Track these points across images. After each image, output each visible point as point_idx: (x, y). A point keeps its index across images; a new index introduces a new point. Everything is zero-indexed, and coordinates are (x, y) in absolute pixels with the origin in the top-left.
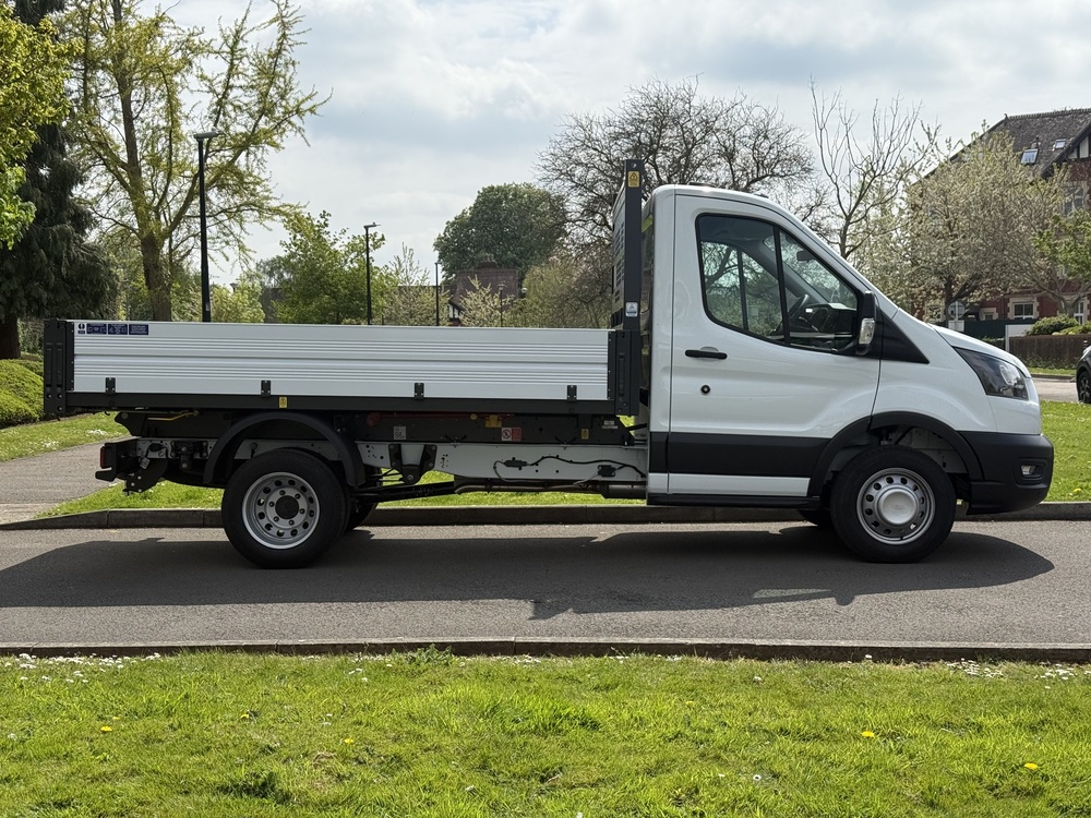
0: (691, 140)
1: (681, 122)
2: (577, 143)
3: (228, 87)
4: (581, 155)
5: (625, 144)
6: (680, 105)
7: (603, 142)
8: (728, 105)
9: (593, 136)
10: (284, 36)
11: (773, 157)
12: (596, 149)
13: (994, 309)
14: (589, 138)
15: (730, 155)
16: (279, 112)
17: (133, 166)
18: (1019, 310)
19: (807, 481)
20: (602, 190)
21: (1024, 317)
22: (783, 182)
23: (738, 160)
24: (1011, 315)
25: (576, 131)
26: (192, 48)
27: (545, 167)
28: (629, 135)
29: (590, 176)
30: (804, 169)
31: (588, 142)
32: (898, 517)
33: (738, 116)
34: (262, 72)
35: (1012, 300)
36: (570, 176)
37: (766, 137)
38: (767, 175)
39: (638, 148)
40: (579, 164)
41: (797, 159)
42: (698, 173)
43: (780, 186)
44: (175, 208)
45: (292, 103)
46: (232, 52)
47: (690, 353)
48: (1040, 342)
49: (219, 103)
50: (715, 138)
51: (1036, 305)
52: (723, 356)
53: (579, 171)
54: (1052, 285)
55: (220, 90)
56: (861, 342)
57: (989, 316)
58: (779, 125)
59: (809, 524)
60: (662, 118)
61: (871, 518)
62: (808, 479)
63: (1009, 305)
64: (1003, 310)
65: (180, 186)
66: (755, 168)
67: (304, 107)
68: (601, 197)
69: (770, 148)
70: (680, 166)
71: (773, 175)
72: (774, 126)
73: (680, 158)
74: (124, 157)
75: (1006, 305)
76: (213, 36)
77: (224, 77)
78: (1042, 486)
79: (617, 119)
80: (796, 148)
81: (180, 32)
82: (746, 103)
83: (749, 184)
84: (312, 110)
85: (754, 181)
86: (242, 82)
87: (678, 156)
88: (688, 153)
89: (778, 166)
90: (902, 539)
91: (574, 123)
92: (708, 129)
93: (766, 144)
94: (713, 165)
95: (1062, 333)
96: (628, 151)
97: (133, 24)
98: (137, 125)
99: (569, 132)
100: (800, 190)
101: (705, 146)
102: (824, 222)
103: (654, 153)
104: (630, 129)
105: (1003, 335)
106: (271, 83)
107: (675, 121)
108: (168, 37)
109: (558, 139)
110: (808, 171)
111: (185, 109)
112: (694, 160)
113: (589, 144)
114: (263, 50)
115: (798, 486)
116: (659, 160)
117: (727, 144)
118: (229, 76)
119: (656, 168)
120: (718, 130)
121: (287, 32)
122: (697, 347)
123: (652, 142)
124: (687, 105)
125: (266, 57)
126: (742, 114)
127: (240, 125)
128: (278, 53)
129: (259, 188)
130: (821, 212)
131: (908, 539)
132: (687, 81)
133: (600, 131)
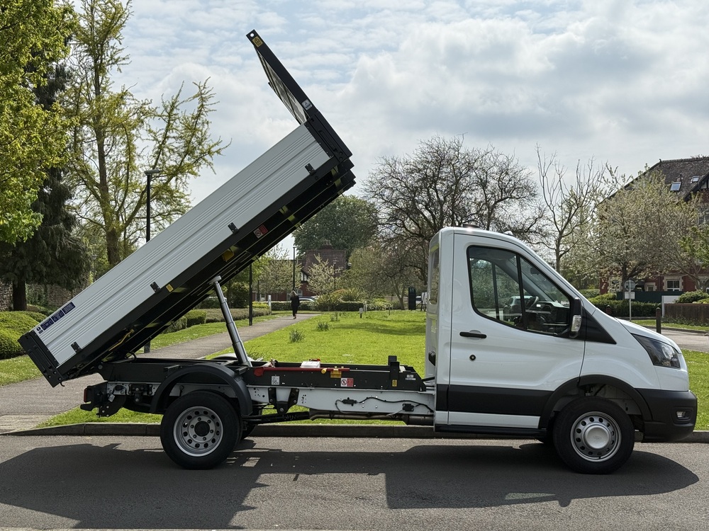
0: (459, 174)
1: (453, 163)
2: (386, 175)
3: (166, 137)
4: (389, 182)
5: (417, 176)
6: (452, 152)
7: (403, 175)
8: (483, 153)
9: (397, 170)
10: (202, 106)
11: (511, 186)
12: (398, 179)
13: (654, 284)
14: (394, 172)
15: (484, 184)
16: (197, 153)
17: (103, 185)
18: (670, 284)
19: (538, 418)
20: (401, 204)
21: (674, 289)
22: (518, 202)
23: (489, 188)
24: (665, 288)
25: (386, 167)
26: (143, 112)
27: (366, 190)
28: (420, 170)
29: (394, 195)
30: (531, 194)
31: (393, 174)
32: (598, 445)
33: (489, 160)
34: (187, 128)
35: (665, 278)
36: (382, 196)
37: (507, 174)
38: (507, 198)
39: (425, 178)
40: (388, 188)
41: (527, 188)
42: (463, 195)
43: (515, 205)
44: (129, 212)
45: (206, 147)
46: (169, 116)
47: (463, 334)
48: (684, 308)
49: (160, 147)
50: (474, 174)
51: (681, 282)
52: (484, 337)
53: (387, 193)
54: (692, 271)
55: (160, 139)
56: (573, 330)
57: (651, 288)
58: (516, 166)
59: (538, 442)
60: (440, 160)
61: (580, 444)
62: (539, 417)
63: (664, 281)
64: (660, 284)
65: (134, 198)
66: (500, 193)
67: (213, 150)
68: (401, 209)
69: (510, 180)
70: (451, 191)
71: (511, 198)
72: (512, 166)
73: (452, 185)
74: (98, 179)
75: (661, 281)
76: (157, 104)
77: (163, 131)
78: (690, 425)
79: (412, 161)
80: (526, 180)
81: (137, 102)
82: (494, 152)
83: (496, 203)
84: (218, 152)
85: (499, 201)
86: (175, 134)
87: (450, 184)
88: (457, 183)
89: (515, 192)
90: (600, 459)
91: (384, 162)
92: (470, 167)
93: (507, 178)
94: (473, 190)
95: (699, 302)
96: (418, 181)
97: (107, 96)
98: (107, 160)
99: (381, 168)
100: (528, 207)
101: (468, 179)
102: (544, 228)
103: (435, 182)
104: (421, 167)
105: (660, 301)
106: (193, 135)
107: (449, 162)
108: (129, 106)
109: (374, 172)
110: (534, 195)
111: (138, 151)
112: (461, 187)
113: (394, 176)
114: (189, 115)
115: (532, 421)
116: (438, 186)
117: (482, 177)
118: (167, 130)
119: (436, 191)
120: (476, 169)
121: (204, 103)
122: (468, 330)
123: (434, 176)
124: (457, 153)
125: (190, 119)
126: (492, 159)
127: (173, 160)
128: (198, 117)
129: (183, 201)
130: (542, 222)
131: (605, 458)
132: (457, 137)
133: (401, 167)
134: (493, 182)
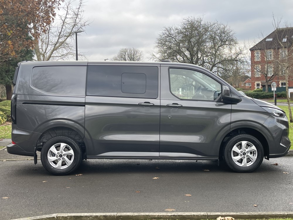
2: (166, 35)
8: (213, 24)
12: (172, 37)
22: (228, 47)
25: (166, 32)
38: (224, 45)
41: (232, 40)
50: (209, 33)
69: (225, 37)
72: (226, 30)
79: (179, 28)
80: (232, 37)
83: (218, 47)
89: (227, 42)
91: (165, 29)
109: (161, 34)
110: (236, 43)
113: (170, 36)
117: (213, 35)
124: (200, 24)
134: (217, 37)
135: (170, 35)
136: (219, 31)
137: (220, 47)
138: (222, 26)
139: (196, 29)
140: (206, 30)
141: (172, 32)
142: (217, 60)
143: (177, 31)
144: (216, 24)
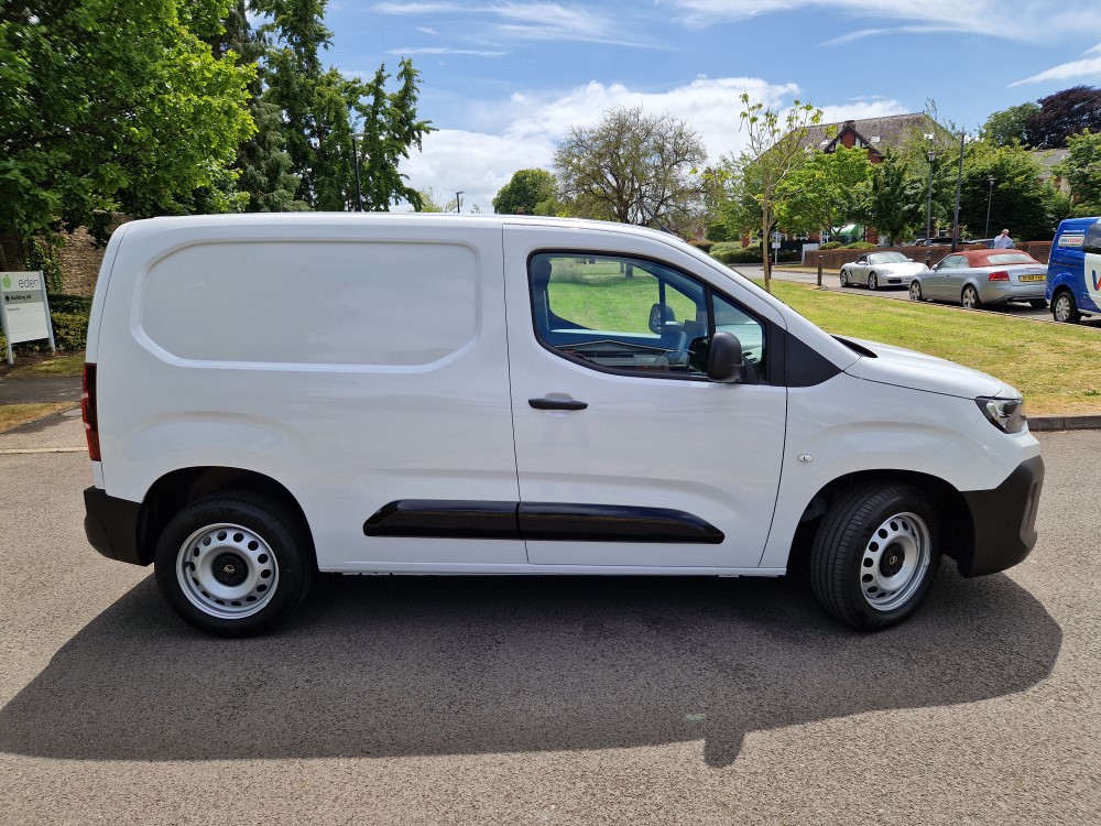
0: (638, 140)
1: (633, 129)
2: (573, 144)
5: (601, 143)
6: (632, 119)
7: (588, 143)
8: (660, 118)
11: (684, 149)
12: (584, 147)
14: (580, 140)
15: (661, 149)
22: (689, 164)
23: (665, 152)
25: (573, 137)
27: (555, 159)
29: (581, 163)
30: (702, 156)
37: (681, 138)
38: (681, 160)
39: (608, 145)
40: (575, 156)
42: (643, 160)
43: (687, 168)
45: (415, 124)
50: (652, 139)
53: (575, 160)
58: (689, 130)
60: (622, 126)
66: (675, 156)
68: (587, 175)
69: (683, 144)
70: (632, 156)
71: (684, 160)
72: (686, 131)
79: (596, 128)
80: (697, 144)
83: (671, 166)
85: (674, 164)
89: (687, 155)
91: (571, 132)
93: (681, 142)
94: (651, 155)
99: (568, 137)
101: (646, 144)
104: (604, 134)
105: (801, 249)
109: (563, 142)
112: (640, 153)
117: (659, 142)
120: (654, 134)
123: (617, 142)
124: (636, 119)
125: (397, 96)
126: (668, 124)
134: (669, 146)
135: (580, 143)
136: (671, 134)
137: (675, 166)
138: (677, 123)
139: (630, 130)
140: (648, 133)
141: (585, 137)
142: (668, 193)
143: (592, 135)
144: (666, 120)
